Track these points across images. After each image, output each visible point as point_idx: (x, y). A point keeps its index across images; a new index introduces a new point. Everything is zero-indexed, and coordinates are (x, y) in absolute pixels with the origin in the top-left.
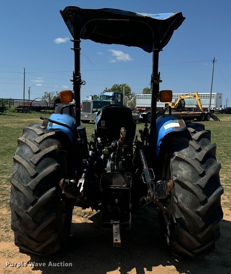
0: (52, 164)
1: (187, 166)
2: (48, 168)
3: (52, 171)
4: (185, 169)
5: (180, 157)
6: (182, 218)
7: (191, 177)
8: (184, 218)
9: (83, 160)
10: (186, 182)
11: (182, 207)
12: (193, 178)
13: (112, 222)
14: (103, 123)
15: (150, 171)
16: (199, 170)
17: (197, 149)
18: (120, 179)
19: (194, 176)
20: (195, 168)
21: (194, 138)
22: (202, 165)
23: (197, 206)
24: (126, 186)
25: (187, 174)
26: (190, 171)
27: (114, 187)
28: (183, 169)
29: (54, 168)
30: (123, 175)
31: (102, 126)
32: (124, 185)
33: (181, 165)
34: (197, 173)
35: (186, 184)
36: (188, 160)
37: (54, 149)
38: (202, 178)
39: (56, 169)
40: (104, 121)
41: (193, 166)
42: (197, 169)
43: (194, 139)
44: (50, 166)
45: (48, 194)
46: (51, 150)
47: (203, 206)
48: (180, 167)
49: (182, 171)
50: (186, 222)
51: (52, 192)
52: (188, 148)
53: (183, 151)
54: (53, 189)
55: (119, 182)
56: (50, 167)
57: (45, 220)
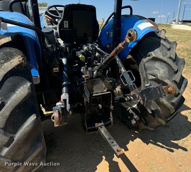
0: (22, 85)
1: (164, 65)
2: (17, 92)
3: (26, 95)
4: (162, 68)
5: (158, 57)
6: (158, 109)
7: (168, 75)
8: (160, 109)
9: (54, 69)
10: (166, 80)
11: (162, 102)
12: (170, 76)
13: (97, 125)
14: (66, 24)
15: (129, 73)
16: (175, 68)
17: (169, 48)
18: (101, 85)
19: (170, 74)
20: (171, 67)
21: (162, 37)
22: (175, 63)
23: (172, 99)
24: (107, 90)
25: (165, 73)
26: (166, 69)
27: (96, 94)
28: (160, 68)
29: (28, 90)
30: (103, 80)
31: (65, 27)
32: (105, 89)
33: (157, 65)
34: (172, 70)
35: (166, 82)
36: (165, 59)
37: (19, 63)
38: (177, 75)
39: (30, 91)
40: (67, 22)
41: (170, 64)
42: (173, 67)
43: (163, 39)
44: (19, 88)
45: (27, 127)
46: (14, 66)
47: (177, 97)
48: (157, 67)
49: (160, 70)
50: (161, 112)
51: (32, 122)
52: (160, 48)
53: (156, 50)
54: (33, 118)
55: (100, 87)
56: (19, 90)
57: (29, 155)
